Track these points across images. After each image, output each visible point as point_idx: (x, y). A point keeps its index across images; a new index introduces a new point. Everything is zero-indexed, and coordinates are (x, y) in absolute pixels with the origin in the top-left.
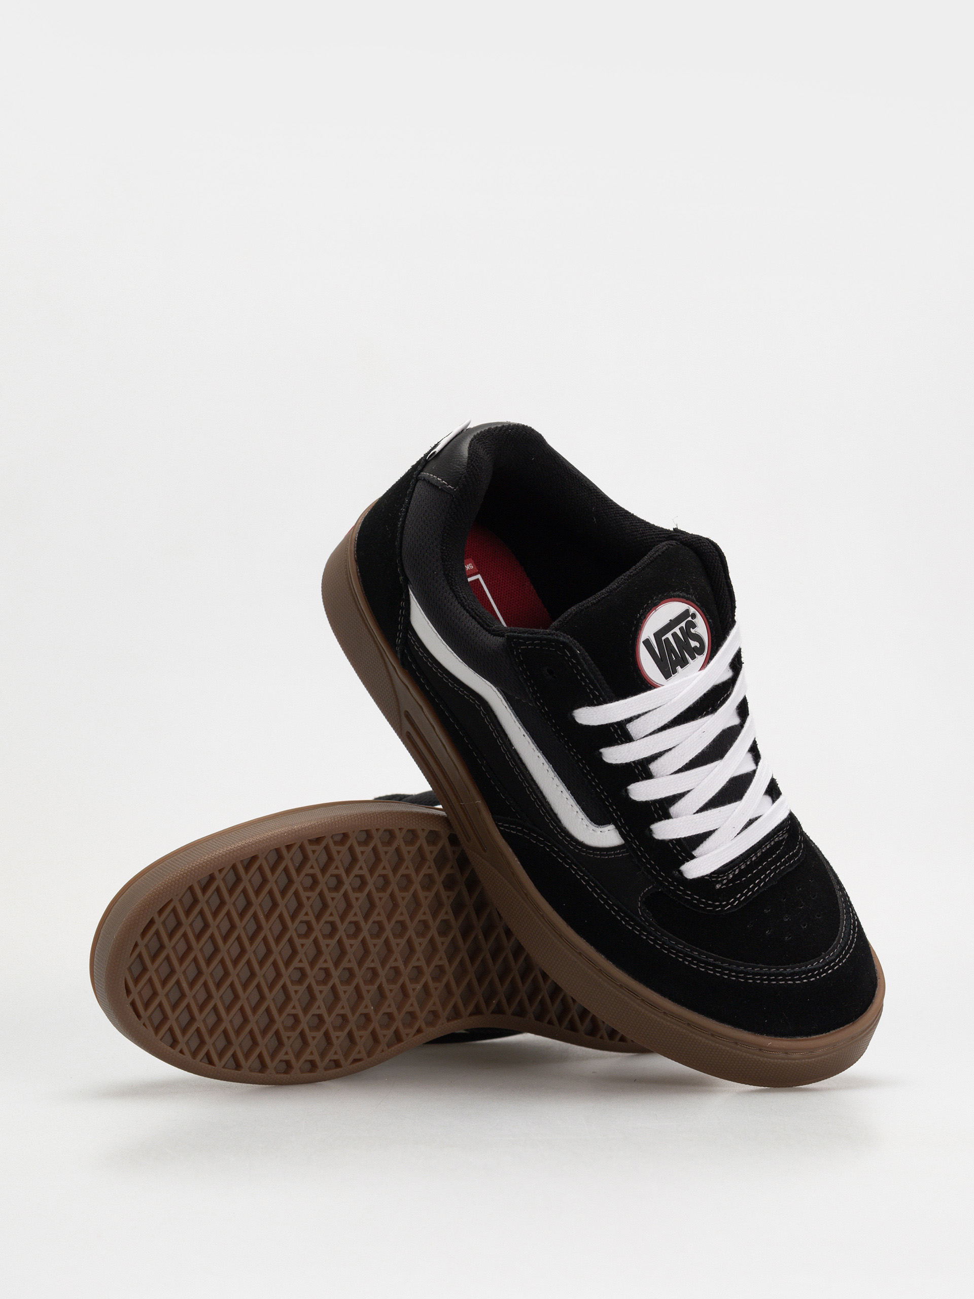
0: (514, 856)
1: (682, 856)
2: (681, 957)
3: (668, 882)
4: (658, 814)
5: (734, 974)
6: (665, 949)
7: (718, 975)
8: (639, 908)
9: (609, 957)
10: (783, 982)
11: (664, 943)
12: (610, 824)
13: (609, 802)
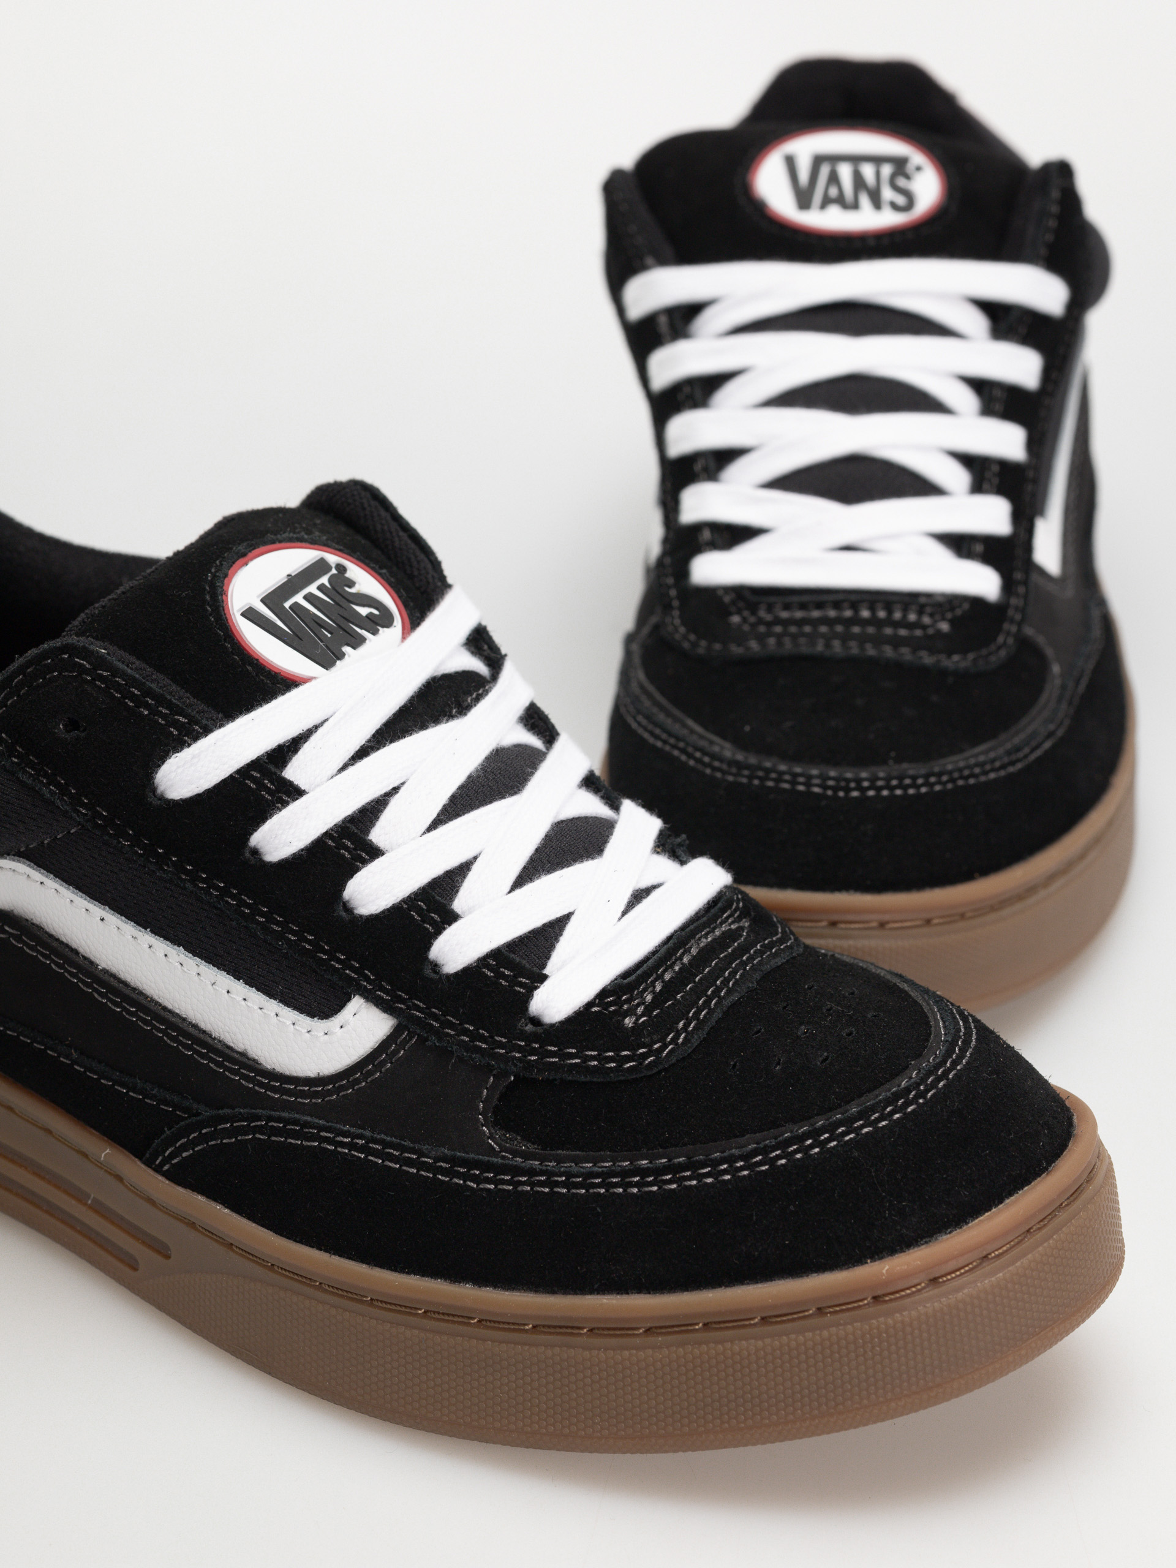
0: (213, 1204)
1: (521, 985)
2: (616, 1185)
3: (520, 1049)
4: (433, 922)
5: (742, 1163)
6: (578, 1186)
7: (710, 1180)
8: (489, 1138)
9: (481, 1279)
10: (852, 1136)
11: (569, 1175)
12: (349, 1000)
13: (325, 952)
